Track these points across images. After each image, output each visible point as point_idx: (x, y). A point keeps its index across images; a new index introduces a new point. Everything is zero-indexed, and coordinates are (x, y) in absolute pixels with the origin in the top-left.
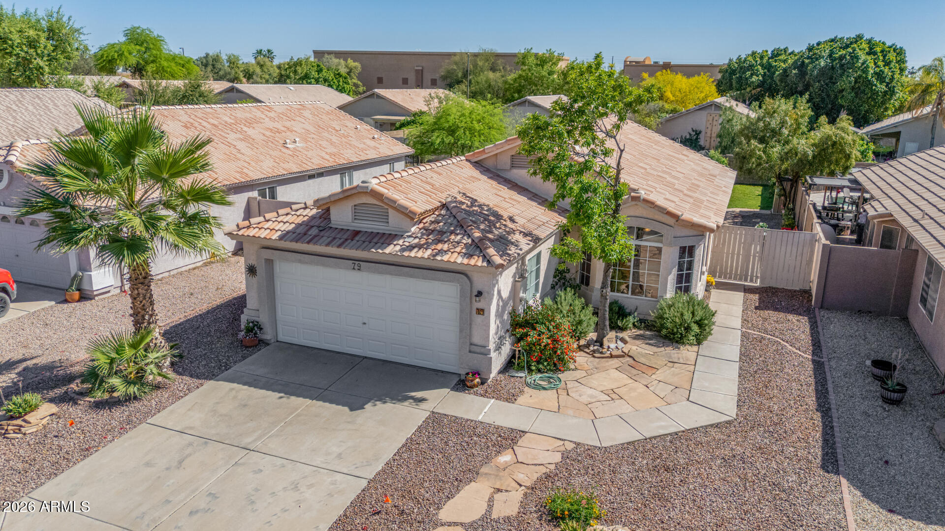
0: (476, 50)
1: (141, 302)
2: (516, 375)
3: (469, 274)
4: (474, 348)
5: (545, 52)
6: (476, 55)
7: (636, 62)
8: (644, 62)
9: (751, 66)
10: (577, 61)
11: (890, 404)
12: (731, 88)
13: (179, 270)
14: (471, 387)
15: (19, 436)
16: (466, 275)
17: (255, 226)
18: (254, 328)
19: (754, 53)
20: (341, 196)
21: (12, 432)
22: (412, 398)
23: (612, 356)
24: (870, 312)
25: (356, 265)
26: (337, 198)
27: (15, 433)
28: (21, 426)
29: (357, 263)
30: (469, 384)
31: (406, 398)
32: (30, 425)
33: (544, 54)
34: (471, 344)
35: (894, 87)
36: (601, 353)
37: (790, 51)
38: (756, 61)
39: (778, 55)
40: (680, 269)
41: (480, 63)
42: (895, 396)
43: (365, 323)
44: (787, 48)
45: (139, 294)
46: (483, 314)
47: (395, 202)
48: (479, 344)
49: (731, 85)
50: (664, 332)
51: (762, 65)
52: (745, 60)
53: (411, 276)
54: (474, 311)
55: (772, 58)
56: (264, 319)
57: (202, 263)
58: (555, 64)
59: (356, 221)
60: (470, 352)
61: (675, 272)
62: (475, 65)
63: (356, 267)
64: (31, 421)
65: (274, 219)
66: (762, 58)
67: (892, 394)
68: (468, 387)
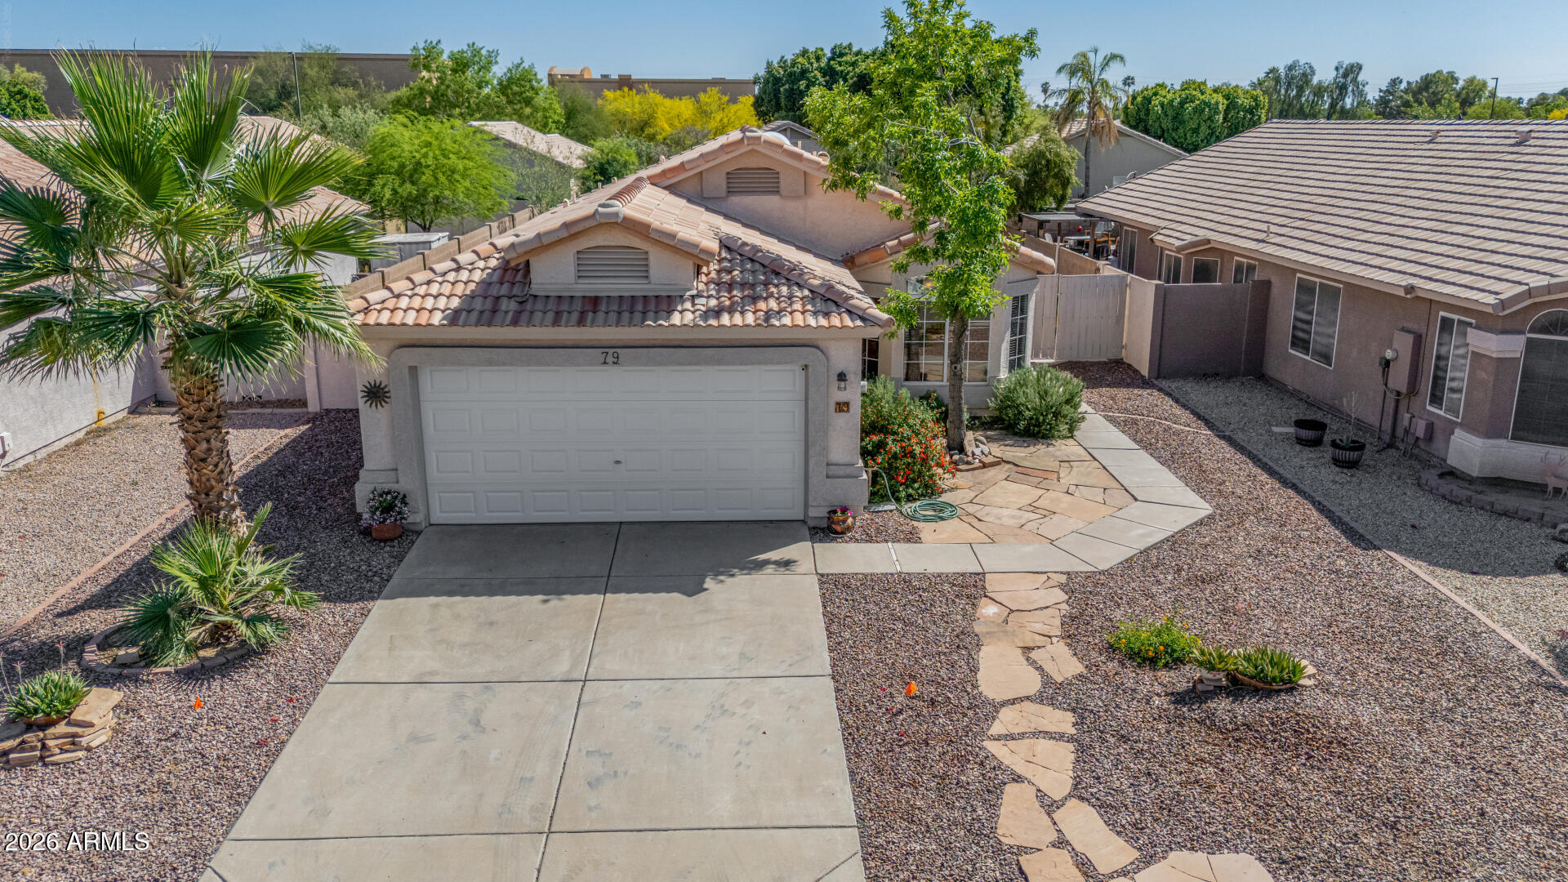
0: (296, 49)
1: (216, 466)
2: (881, 509)
3: (822, 344)
4: (834, 470)
5: (465, 48)
6: (300, 57)
7: (570, 76)
8: (582, 75)
9: (804, 72)
10: (523, 65)
11: (1348, 468)
12: (778, 107)
13: (50, 449)
14: (843, 533)
15: (81, 754)
16: (817, 347)
17: (378, 307)
18: (390, 504)
19: (804, 53)
20: (564, 234)
21: (58, 751)
22: (767, 562)
23: (984, 466)
24: (1218, 375)
25: (610, 355)
26: (554, 238)
27: (63, 751)
28: (74, 736)
29: (611, 351)
30: (839, 529)
31: (761, 565)
32: (91, 730)
33: (463, 52)
34: (828, 465)
35: (1012, 99)
36: (968, 463)
37: (855, 49)
38: (812, 64)
39: (841, 55)
40: (1013, 334)
41: (312, 72)
42: (1354, 455)
43: (618, 462)
44: (850, 44)
45: (209, 450)
46: (848, 411)
47: (673, 236)
48: (841, 461)
49: (778, 104)
50: (1022, 425)
51: (820, 69)
52: (794, 64)
53: (720, 362)
54: (832, 407)
55: (832, 59)
56: (406, 484)
57: (83, 432)
58: (486, 67)
59: (580, 281)
60: (828, 477)
61: (1008, 337)
62: (303, 77)
63: (610, 359)
64: (95, 721)
65: (409, 293)
66: (818, 59)
67: (1352, 453)
68: (836, 533)
